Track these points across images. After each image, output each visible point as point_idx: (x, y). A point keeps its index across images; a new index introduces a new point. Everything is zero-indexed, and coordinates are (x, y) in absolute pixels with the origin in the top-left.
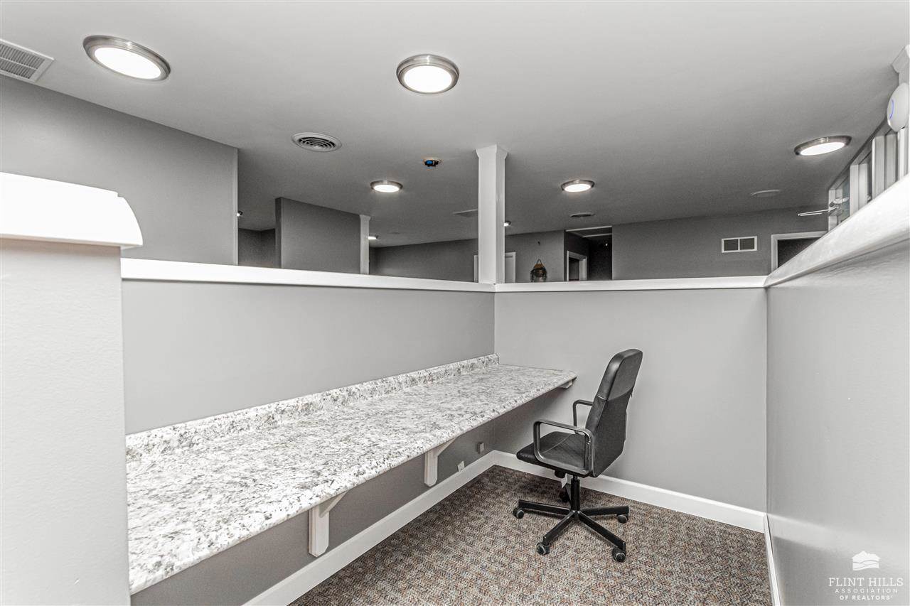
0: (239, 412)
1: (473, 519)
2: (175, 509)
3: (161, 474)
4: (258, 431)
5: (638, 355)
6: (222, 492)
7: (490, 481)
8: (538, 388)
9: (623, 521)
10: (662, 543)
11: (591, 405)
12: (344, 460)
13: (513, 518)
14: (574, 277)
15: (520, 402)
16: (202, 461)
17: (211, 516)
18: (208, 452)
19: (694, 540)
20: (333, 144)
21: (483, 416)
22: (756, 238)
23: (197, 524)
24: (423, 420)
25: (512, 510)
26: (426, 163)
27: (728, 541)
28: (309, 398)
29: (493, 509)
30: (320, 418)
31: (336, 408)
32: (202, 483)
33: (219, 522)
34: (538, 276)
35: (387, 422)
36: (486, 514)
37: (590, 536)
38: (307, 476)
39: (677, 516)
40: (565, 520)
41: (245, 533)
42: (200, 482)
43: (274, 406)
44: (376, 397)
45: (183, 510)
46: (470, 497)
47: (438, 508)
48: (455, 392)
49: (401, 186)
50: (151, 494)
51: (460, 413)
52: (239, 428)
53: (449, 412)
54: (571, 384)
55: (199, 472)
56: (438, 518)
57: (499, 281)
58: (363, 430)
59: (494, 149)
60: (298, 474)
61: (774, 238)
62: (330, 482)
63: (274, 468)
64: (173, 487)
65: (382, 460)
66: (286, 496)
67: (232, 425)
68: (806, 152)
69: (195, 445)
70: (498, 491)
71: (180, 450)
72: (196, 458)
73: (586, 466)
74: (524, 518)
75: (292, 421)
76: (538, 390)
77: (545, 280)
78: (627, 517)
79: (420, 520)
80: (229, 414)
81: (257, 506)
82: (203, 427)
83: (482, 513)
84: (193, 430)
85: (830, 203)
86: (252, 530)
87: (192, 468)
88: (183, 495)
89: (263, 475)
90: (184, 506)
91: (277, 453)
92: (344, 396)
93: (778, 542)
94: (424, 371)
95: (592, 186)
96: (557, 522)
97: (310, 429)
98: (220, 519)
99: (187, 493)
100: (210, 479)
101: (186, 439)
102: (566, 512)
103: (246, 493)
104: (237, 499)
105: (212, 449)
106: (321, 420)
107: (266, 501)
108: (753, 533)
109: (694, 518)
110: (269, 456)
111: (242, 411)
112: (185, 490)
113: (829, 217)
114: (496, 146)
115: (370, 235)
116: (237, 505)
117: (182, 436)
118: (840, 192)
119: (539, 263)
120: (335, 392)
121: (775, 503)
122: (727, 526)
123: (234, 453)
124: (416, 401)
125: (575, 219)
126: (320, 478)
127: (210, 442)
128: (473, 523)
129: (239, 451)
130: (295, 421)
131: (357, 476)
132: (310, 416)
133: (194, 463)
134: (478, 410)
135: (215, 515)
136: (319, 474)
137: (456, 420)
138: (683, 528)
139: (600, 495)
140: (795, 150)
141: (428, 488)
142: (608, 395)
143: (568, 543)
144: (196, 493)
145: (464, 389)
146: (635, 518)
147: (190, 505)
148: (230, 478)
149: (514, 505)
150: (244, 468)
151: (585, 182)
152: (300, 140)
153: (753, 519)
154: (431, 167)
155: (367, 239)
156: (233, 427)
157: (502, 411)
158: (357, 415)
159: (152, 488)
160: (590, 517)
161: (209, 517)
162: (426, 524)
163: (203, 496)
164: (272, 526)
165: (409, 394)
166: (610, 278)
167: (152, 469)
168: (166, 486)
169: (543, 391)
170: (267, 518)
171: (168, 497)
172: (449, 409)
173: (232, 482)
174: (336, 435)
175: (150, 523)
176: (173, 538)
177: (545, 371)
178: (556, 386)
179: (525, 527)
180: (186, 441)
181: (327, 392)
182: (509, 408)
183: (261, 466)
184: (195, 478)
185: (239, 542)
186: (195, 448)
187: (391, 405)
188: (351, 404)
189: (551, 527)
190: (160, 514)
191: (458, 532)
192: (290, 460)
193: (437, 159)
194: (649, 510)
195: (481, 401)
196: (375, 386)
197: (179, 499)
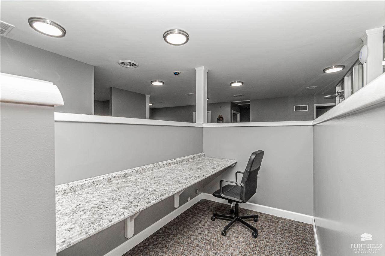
0: (96, 177)
1: (194, 221)
2: (70, 219)
3: (63, 204)
4: (104, 185)
5: (262, 153)
6: (90, 211)
7: (201, 206)
8: (222, 166)
9: (256, 221)
10: (272, 229)
11: (243, 173)
12: (142, 197)
13: (211, 221)
14: (235, 121)
15: (214, 172)
16: (80, 198)
17: (86, 221)
18: (83, 194)
19: (285, 228)
20: (135, 65)
21: (199, 178)
22: (308, 106)
23: (80, 225)
24: (174, 180)
25: (211, 217)
26: (174, 74)
27: (298, 228)
28: (126, 171)
29: (202, 217)
30: (130, 180)
31: (137, 175)
32: (81, 208)
33: (89, 224)
34: (220, 120)
35: (159, 181)
36: (200, 219)
37: (243, 227)
38: (126, 204)
39: (278, 218)
40: (232, 221)
41: (101, 228)
42: (80, 207)
43: (111, 175)
44: (154, 171)
45: (73, 219)
46: (193, 212)
47: (180, 217)
48: (187, 168)
49: (163, 83)
50: (58, 213)
51: (189, 177)
52: (96, 184)
53: (185, 177)
54: (234, 165)
55: (79, 203)
56: (180, 221)
57: (204, 122)
58: (149, 184)
59: (203, 68)
60: (123, 203)
61: (315, 106)
62: (137, 206)
63: (112, 201)
64: (68, 209)
65: (158, 197)
66: (118, 212)
67: (93, 183)
68: (327, 71)
69: (77, 192)
70: (205, 210)
71: (71, 194)
72: (78, 197)
73: (241, 199)
74: (216, 221)
75: (118, 181)
76: (222, 167)
77: (223, 122)
78: (258, 219)
79: (172, 223)
80: (91, 178)
81: (106, 217)
82: (80, 184)
83: (198, 219)
84: (76, 185)
85: (337, 92)
86: (104, 226)
87: (77, 201)
88: (73, 213)
89: (107, 204)
90: (74, 217)
91: (113, 194)
92: (141, 171)
93: (318, 228)
94: (174, 159)
95: (243, 84)
96: (229, 222)
97: (126, 184)
98: (90, 222)
99: (74, 212)
100: (84, 206)
101: (73, 189)
102: (233, 218)
103: (101, 211)
104: (96, 214)
105: (84, 193)
106: (131, 181)
107: (110, 214)
108: (308, 225)
109: (285, 219)
110: (109, 196)
111: (97, 177)
112: (74, 210)
113: (336, 98)
114: (204, 67)
115: (150, 103)
116: (97, 216)
117: (71, 188)
118: (340, 87)
119: (220, 115)
120: (137, 169)
121: (317, 212)
122: (298, 222)
123: (94, 195)
124: (171, 172)
125: (235, 97)
126: (132, 205)
127: (83, 190)
128: (194, 223)
129: (96, 194)
130: (120, 181)
131: (148, 203)
132: (126, 179)
133: (77, 199)
134: (197, 176)
135: (88, 221)
136: (131, 203)
137: (188, 180)
138: (280, 223)
139: (246, 210)
140: (323, 70)
141: (175, 209)
142: (250, 169)
143: (234, 230)
144: (79, 212)
145: (191, 167)
146: (261, 219)
147: (76, 217)
148: (93, 205)
149: (211, 215)
150: (99, 201)
151: (240, 82)
152: (121, 63)
153: (308, 219)
154: (176, 75)
155: (149, 105)
156: (94, 184)
157: (207, 176)
158: (146, 178)
159: (59, 210)
160: (243, 220)
161: (85, 221)
162: (174, 224)
163: (82, 213)
164: (112, 225)
165: (168, 169)
166: (249, 121)
167: (59, 202)
168: (65, 209)
169: (223, 168)
170: (110, 222)
171: (66, 214)
172: (185, 175)
173: (94, 207)
174: (138, 187)
175: (59, 224)
176: (70, 231)
177: (224, 160)
178: (229, 165)
179: (216, 224)
180: (73, 190)
181: (133, 169)
182: (210, 175)
183: (106, 200)
184: (78, 206)
185: (98, 232)
186: (77, 193)
187: (161, 174)
188: (144, 174)
189: (227, 224)
190: (63, 221)
191: (188, 227)
192: (119, 197)
193: (179, 72)
194: (267, 216)
195: (198, 172)
196: (154, 166)
197: (71, 214)
